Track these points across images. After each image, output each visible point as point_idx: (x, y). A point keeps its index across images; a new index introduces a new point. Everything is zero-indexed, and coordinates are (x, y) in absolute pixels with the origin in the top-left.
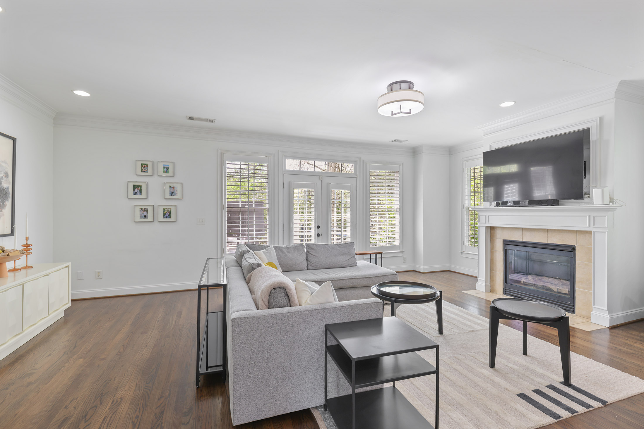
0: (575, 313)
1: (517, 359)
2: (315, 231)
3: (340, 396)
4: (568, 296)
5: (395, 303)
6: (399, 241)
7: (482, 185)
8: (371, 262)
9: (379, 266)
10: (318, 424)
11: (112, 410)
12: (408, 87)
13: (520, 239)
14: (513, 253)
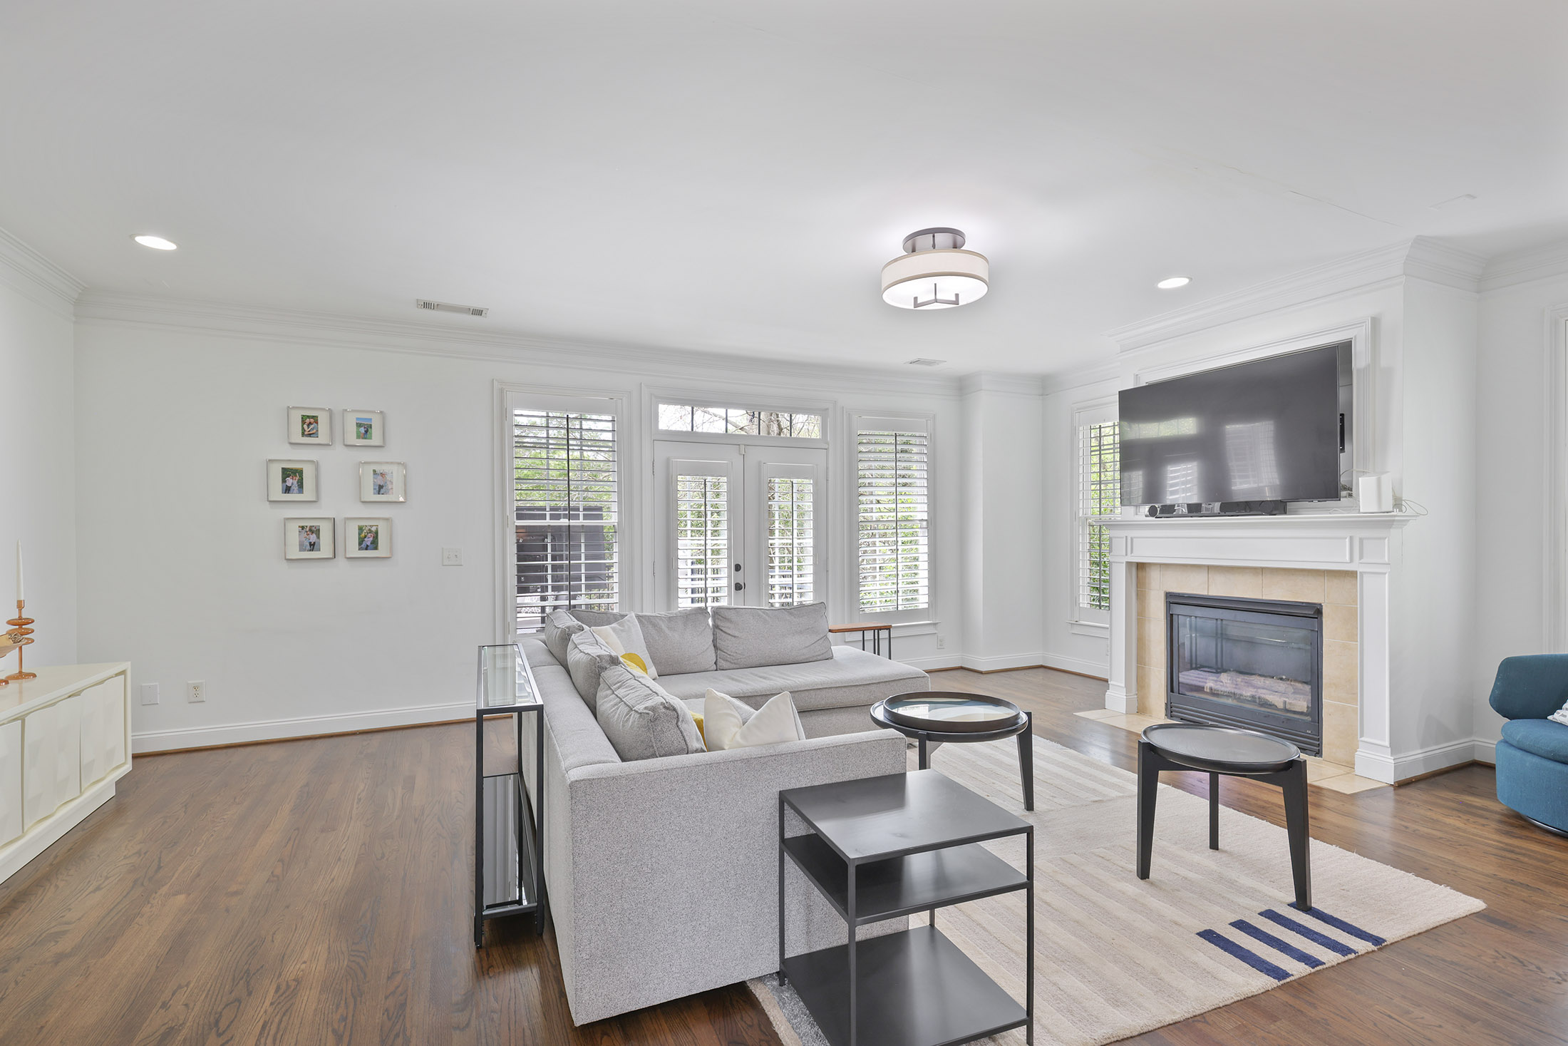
0: (1321, 756)
1: (1197, 858)
2: (729, 577)
3: (815, 950)
4: (1306, 718)
5: (927, 742)
6: (926, 599)
7: (1118, 467)
8: (864, 650)
9: (883, 657)
10: (766, 1015)
11: (280, 1006)
12: (951, 244)
13: (1203, 592)
14: (1188, 622)
